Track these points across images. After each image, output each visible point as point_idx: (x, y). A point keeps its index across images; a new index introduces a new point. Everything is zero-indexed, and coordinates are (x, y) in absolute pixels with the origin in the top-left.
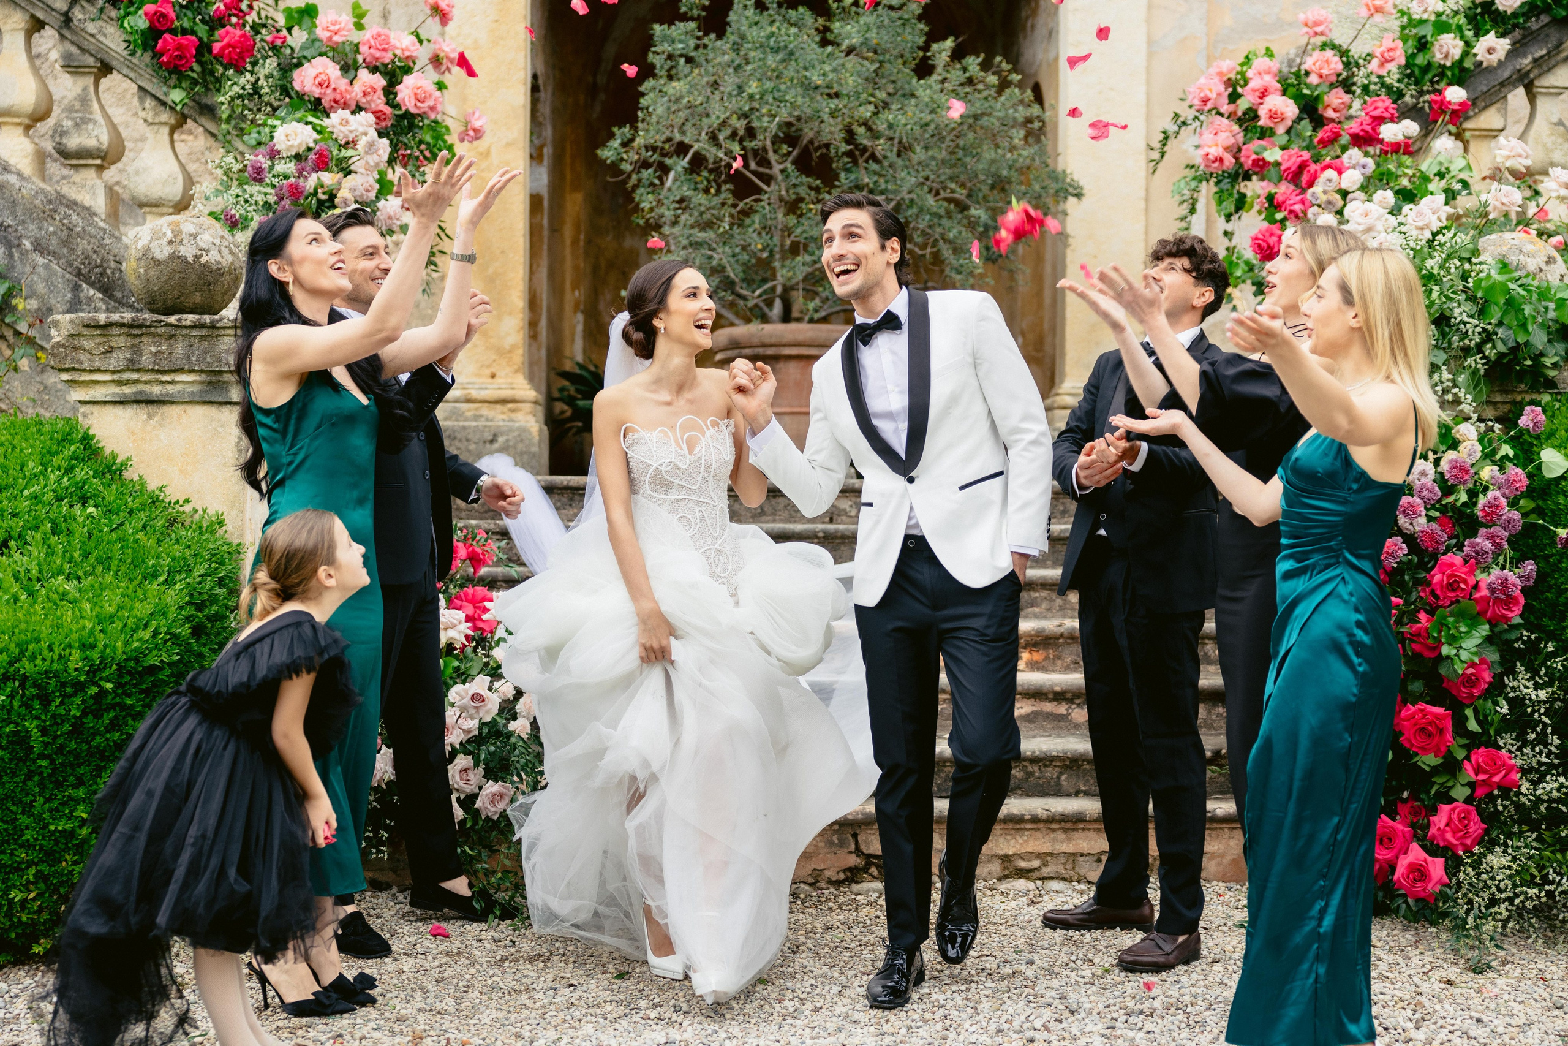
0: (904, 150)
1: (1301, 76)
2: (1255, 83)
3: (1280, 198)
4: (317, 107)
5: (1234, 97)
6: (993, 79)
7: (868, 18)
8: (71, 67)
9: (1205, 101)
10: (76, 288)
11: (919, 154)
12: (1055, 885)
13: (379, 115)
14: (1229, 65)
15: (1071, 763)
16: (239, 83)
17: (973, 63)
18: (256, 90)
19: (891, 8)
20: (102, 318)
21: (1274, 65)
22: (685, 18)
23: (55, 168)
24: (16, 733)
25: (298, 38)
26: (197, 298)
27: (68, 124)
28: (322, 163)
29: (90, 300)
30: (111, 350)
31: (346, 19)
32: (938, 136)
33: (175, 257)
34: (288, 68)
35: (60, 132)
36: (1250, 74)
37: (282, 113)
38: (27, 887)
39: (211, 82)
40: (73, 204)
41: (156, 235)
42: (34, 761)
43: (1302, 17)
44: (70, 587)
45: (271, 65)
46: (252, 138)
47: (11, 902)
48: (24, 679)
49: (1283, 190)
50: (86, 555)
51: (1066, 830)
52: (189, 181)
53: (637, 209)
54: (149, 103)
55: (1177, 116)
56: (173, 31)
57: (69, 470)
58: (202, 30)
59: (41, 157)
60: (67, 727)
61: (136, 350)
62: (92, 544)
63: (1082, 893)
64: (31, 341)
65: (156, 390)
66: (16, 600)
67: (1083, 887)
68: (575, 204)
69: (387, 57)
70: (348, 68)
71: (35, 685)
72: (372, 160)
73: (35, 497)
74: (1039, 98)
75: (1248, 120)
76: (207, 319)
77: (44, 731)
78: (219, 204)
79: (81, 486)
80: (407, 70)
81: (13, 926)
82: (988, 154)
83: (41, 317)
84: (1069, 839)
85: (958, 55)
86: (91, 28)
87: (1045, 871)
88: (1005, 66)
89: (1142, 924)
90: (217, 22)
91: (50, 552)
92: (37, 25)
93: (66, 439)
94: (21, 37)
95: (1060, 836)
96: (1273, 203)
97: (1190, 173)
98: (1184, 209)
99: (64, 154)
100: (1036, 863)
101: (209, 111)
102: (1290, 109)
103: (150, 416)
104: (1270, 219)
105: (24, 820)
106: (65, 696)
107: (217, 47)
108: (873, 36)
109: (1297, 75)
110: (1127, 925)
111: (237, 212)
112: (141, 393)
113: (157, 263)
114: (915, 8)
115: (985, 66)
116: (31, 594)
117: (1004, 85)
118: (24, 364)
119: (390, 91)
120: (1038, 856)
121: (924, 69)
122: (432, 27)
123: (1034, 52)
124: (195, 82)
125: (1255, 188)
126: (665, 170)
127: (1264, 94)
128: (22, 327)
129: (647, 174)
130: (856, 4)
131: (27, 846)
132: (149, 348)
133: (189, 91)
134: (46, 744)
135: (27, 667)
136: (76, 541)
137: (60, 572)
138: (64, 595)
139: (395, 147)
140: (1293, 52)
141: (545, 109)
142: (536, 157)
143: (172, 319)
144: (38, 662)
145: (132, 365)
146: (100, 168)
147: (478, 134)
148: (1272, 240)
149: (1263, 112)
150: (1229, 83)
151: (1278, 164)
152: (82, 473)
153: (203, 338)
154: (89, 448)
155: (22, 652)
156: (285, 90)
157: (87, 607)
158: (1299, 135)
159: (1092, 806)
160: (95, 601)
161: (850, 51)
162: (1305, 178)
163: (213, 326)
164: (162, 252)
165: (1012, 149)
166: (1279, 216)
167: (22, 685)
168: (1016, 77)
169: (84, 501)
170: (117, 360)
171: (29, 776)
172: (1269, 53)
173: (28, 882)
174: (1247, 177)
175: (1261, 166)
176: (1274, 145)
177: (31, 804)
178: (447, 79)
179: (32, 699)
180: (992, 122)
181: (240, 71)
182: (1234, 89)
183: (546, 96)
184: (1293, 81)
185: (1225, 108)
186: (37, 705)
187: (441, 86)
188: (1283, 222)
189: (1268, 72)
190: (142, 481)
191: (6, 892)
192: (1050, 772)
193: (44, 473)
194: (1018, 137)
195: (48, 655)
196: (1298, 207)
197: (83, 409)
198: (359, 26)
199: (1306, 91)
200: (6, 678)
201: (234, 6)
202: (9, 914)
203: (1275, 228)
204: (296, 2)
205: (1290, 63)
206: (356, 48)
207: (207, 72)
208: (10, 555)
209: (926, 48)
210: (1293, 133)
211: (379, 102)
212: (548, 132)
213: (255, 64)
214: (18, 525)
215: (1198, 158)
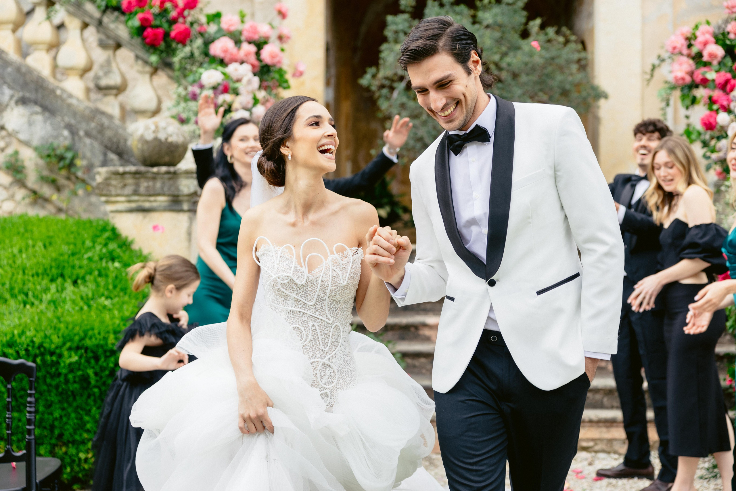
0: (515, 76)
1: (725, 34)
2: (701, 39)
3: (715, 98)
4: (222, 63)
5: (690, 46)
6: (561, 39)
7: (496, 9)
8: (103, 45)
9: (674, 48)
10: (105, 155)
11: (523, 78)
12: (601, 455)
13: (253, 66)
14: (687, 29)
15: (608, 392)
16: (183, 52)
17: (551, 31)
18: (192, 55)
19: (508, 4)
20: (121, 169)
21: (710, 29)
22: (403, 12)
23: (93, 96)
24: (83, 375)
25: (212, 29)
26: (167, 159)
27: (101, 73)
28: (226, 90)
29: (112, 160)
30: (125, 186)
31: (236, 18)
32: (533, 69)
33: (156, 139)
34: (208, 43)
35: (97, 78)
36: (698, 33)
37: (205, 65)
38: (87, 451)
39: (170, 51)
40: (103, 113)
41: (147, 128)
42: (91, 389)
43: (725, 4)
44: (107, 303)
45: (199, 42)
46: (191, 78)
47: (80, 459)
48: (86, 349)
49: (717, 94)
50: (115, 287)
51: (607, 427)
52: (160, 102)
53: (378, 109)
54: (140, 62)
55: (659, 57)
56: (151, 27)
57: (106, 245)
58: (166, 26)
59: (88, 90)
60: (107, 372)
61: (137, 185)
62: (118, 281)
63: (616, 459)
64: (83, 181)
65: (147, 205)
66: (82, 309)
67: (616, 456)
68: (346, 106)
69: (256, 37)
70: (238, 42)
71: (92, 352)
72: (250, 88)
73: (90, 259)
74: (584, 47)
75: (698, 58)
76: (172, 169)
77: (96, 374)
78: (175, 111)
79: (111, 253)
80: (266, 43)
81: (81, 471)
82: (559, 77)
83: (89, 168)
84: (608, 432)
85: (543, 27)
86: (112, 26)
87: (597, 448)
88: (568, 32)
89: (650, 476)
90: (173, 21)
91: (98, 285)
92: (85, 25)
93: (104, 229)
94: (78, 32)
95: (604, 430)
96: (712, 101)
97: (667, 86)
98: (663, 104)
99: (100, 88)
100: (591, 444)
101: (168, 65)
102: (720, 51)
103: (144, 217)
104: (711, 109)
105: (87, 418)
106: (106, 357)
107: (173, 34)
108: (499, 19)
109: (723, 34)
110: (641, 476)
111: (184, 116)
112: (140, 206)
113: (147, 142)
114: (520, 4)
115: (558, 32)
116: (89, 306)
117: (567, 42)
118: (81, 192)
119: (258, 54)
120: (593, 440)
121: (525, 34)
122: (277, 20)
123: (581, 24)
124: (162, 52)
125: (701, 93)
126: (392, 89)
127: (705, 44)
128: (80, 174)
129: (385, 91)
130: (490, 3)
131: (88, 431)
132: (144, 184)
133: (160, 55)
134: (97, 381)
135: (88, 343)
136: (110, 280)
137: (103, 295)
138: (105, 307)
139: (261, 81)
140: (720, 22)
141: (332, 59)
142: (328, 83)
143: (155, 169)
144: (94, 340)
145: (136, 193)
146: (116, 95)
147: (301, 74)
148: (712, 120)
149: (705, 54)
150: (688, 39)
151: (714, 81)
152: (112, 246)
153: (170, 179)
154: (115, 235)
155: (86, 335)
156: (206, 54)
157: (116, 313)
158: (725, 65)
159: (618, 414)
160: (120, 310)
161: (487, 27)
162: (728, 87)
163: (175, 173)
164: (149, 136)
165: (571, 74)
166: (715, 107)
167: (86, 352)
168: (573, 38)
169: (113, 260)
170: (129, 190)
171: (89, 396)
172: (708, 23)
173: (89, 449)
174: (697, 86)
175: (705, 82)
176: (711, 70)
177: (90, 411)
178: (285, 46)
179: (90, 358)
180: (561, 61)
181: (184, 44)
182: (690, 41)
183: (332, 52)
184: (721, 37)
185: (685, 51)
186: (93, 361)
187: (282, 50)
188: (717, 112)
189: (708, 32)
190: (140, 250)
191: (77, 454)
192: (598, 397)
193: (94, 247)
194: (574, 67)
195: (98, 336)
196: (725, 103)
197: (111, 215)
198: (242, 22)
199: (728, 42)
200: (78, 348)
201: (181, 14)
202: (79, 465)
203: (713, 114)
204: (211, 10)
205: (719, 28)
206: (241, 33)
207: (168, 46)
208: (78, 287)
209: (526, 24)
210: (722, 64)
211: (253, 59)
212: (333, 71)
213: (191, 41)
214: (82, 272)
215: (670, 78)
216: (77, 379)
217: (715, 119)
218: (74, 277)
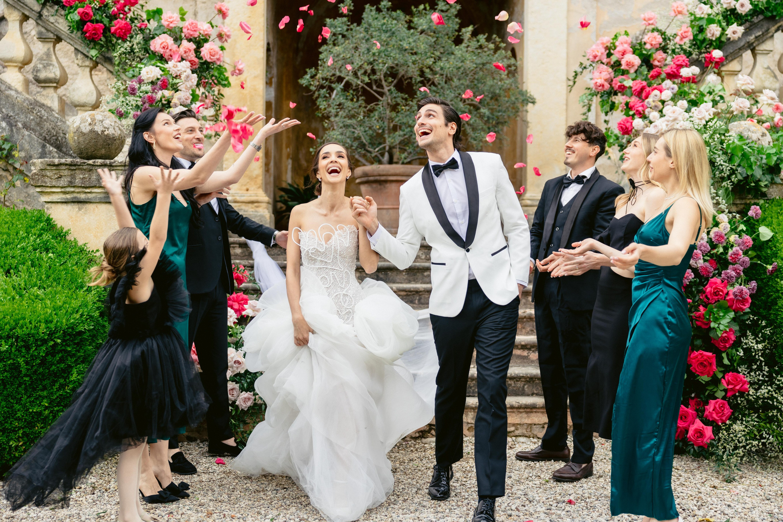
0: (448, 80)
1: (642, 45)
2: (620, 48)
3: (632, 104)
4: (162, 58)
5: (609, 55)
6: (492, 46)
7: (431, 16)
8: (42, 38)
9: (595, 57)
10: (44, 146)
11: (456, 82)
12: (522, 439)
13: (192, 63)
14: (607, 39)
15: (530, 379)
16: (124, 47)
17: (482, 38)
18: (132, 50)
19: (442, 11)
20: (56, 161)
21: (629, 39)
22: (341, 16)
23: (34, 88)
24: (13, 364)
25: (153, 25)
26: (103, 151)
27: (40, 66)
28: (164, 86)
29: (50, 152)
30: (60, 177)
31: (176, 16)
32: (465, 73)
33: (92, 131)
34: (148, 39)
35: (36, 70)
36: (617, 43)
37: (145, 61)
38: (18, 439)
39: (112, 47)
40: (42, 105)
41: (83, 121)
42: (22, 378)
43: (642, 16)
44: (40, 292)
45: (139, 38)
46: (130, 73)
47: (10, 447)
48: (17, 338)
49: (633, 100)
50: (48, 277)
51: (527, 413)
52: (99, 94)
53: (318, 109)
54: (80, 56)
55: (581, 64)
56: (92, 21)
57: (40, 235)
58: (106, 21)
59: (27, 83)
60: (38, 361)
61: (73, 177)
62: (51, 271)
63: (535, 443)
64: (21, 172)
65: (83, 196)
66: (14, 299)
67: (535, 440)
69: (196, 34)
70: (177, 39)
71: (23, 341)
72: (189, 84)
73: (23, 248)
74: (514, 55)
75: (616, 66)
76: (108, 161)
77: (27, 363)
78: (113, 105)
79: (45, 243)
80: (206, 41)
81: (11, 459)
82: (489, 82)
83: (27, 160)
84: (528, 417)
85: (475, 34)
86: (52, 19)
87: (517, 433)
88: (498, 39)
89: (565, 458)
90: (113, 17)
91: (30, 275)
92: (25, 18)
93: (39, 220)
94: (17, 24)
95: (524, 415)
96: (628, 107)
97: (588, 92)
98: (585, 110)
99: (38, 81)
100: (514, 429)
101: (109, 60)
102: (636, 61)
103: (80, 209)
104: (627, 115)
105: (17, 407)
106: (37, 346)
107: (113, 29)
109: (640, 44)
110: (557, 459)
111: (123, 110)
112: (75, 198)
113: (83, 134)
114: (453, 12)
115: (488, 39)
116: (21, 296)
117: (497, 49)
118: (18, 183)
119: (197, 51)
120: (513, 425)
121: (458, 41)
122: (218, 20)
124: (102, 46)
125: (619, 99)
126: (331, 89)
127: (624, 53)
128: (17, 165)
129: (323, 91)
131: (18, 419)
132: (79, 176)
133: (99, 50)
134: (28, 370)
135: (19, 332)
136: (43, 270)
137: (35, 285)
138: (37, 297)
139: (200, 78)
140: (638, 33)
141: (273, 60)
142: (269, 83)
143: (91, 162)
144: (24, 329)
145: (71, 184)
146: (56, 88)
147: (240, 72)
148: (628, 125)
149: (623, 62)
150: (607, 48)
151: (631, 87)
152: (46, 236)
154: (50, 225)
155: (17, 324)
156: (147, 50)
157: (48, 302)
158: (641, 73)
159: (540, 401)
160: (52, 299)
161: (422, 32)
162: (644, 94)
163: (111, 165)
164: (86, 129)
165: (501, 80)
166: (631, 113)
167: (16, 341)
168: (503, 45)
169: (47, 250)
170: (64, 182)
171: (20, 385)
172: (626, 34)
173: (19, 437)
174: (616, 94)
175: (622, 89)
176: (629, 78)
177: (21, 399)
178: (225, 45)
179: (21, 347)
180: (491, 67)
181: (124, 41)
182: (609, 51)
183: (273, 53)
184: (638, 47)
185: (605, 60)
186: (23, 350)
187: (222, 48)
188: (633, 116)
189: (626, 43)
190: (75, 241)
191: (8, 442)
192: (519, 384)
193: (27, 237)
194: (504, 74)
195: (29, 326)
196: (640, 109)
197: (47, 205)
198: (183, 19)
199: (644, 52)
200: (8, 337)
201: (121, 9)
202: (9, 453)
203: (629, 119)
204: (152, 7)
205: (637, 38)
206: (181, 30)
207: (108, 41)
208: (11, 277)
209: (459, 30)
210: (638, 72)
211: (192, 56)
212: (275, 71)
213: (131, 37)
214: (14, 262)
215: (591, 84)
216: (7, 369)
217: (632, 123)
218: (7, 267)
